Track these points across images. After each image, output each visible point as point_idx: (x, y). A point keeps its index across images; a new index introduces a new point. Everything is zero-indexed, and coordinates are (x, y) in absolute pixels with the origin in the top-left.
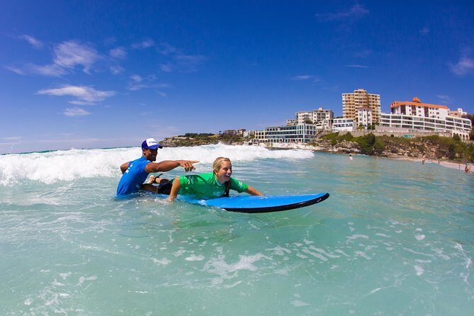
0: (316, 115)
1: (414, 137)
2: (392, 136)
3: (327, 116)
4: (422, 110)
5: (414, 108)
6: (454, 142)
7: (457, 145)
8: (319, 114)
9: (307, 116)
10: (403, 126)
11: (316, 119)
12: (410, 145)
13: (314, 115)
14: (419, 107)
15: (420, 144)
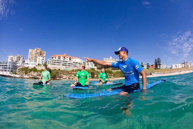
0: (16, 58)
1: (70, 70)
2: (59, 69)
3: (21, 59)
4: (68, 59)
5: (64, 58)
6: (93, 71)
7: (95, 72)
8: (18, 58)
9: (12, 58)
10: (63, 65)
11: (16, 60)
12: (69, 74)
13: (15, 58)
14: (67, 58)
15: (75, 73)
